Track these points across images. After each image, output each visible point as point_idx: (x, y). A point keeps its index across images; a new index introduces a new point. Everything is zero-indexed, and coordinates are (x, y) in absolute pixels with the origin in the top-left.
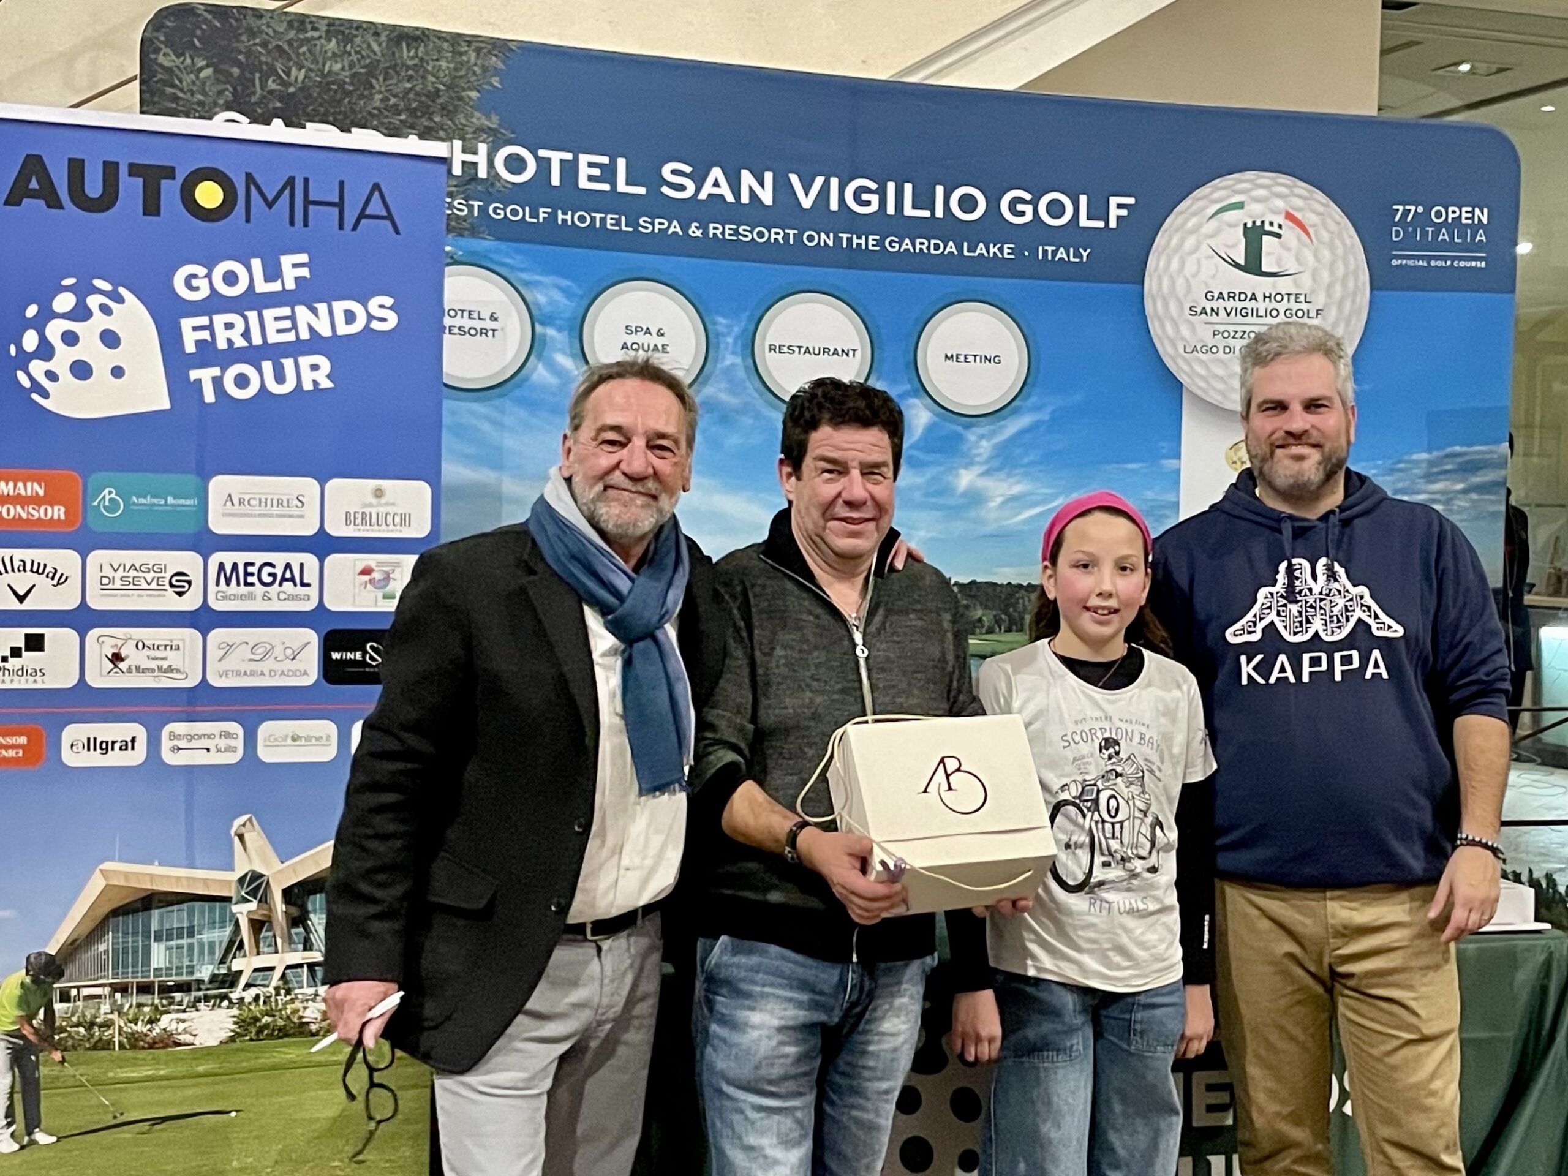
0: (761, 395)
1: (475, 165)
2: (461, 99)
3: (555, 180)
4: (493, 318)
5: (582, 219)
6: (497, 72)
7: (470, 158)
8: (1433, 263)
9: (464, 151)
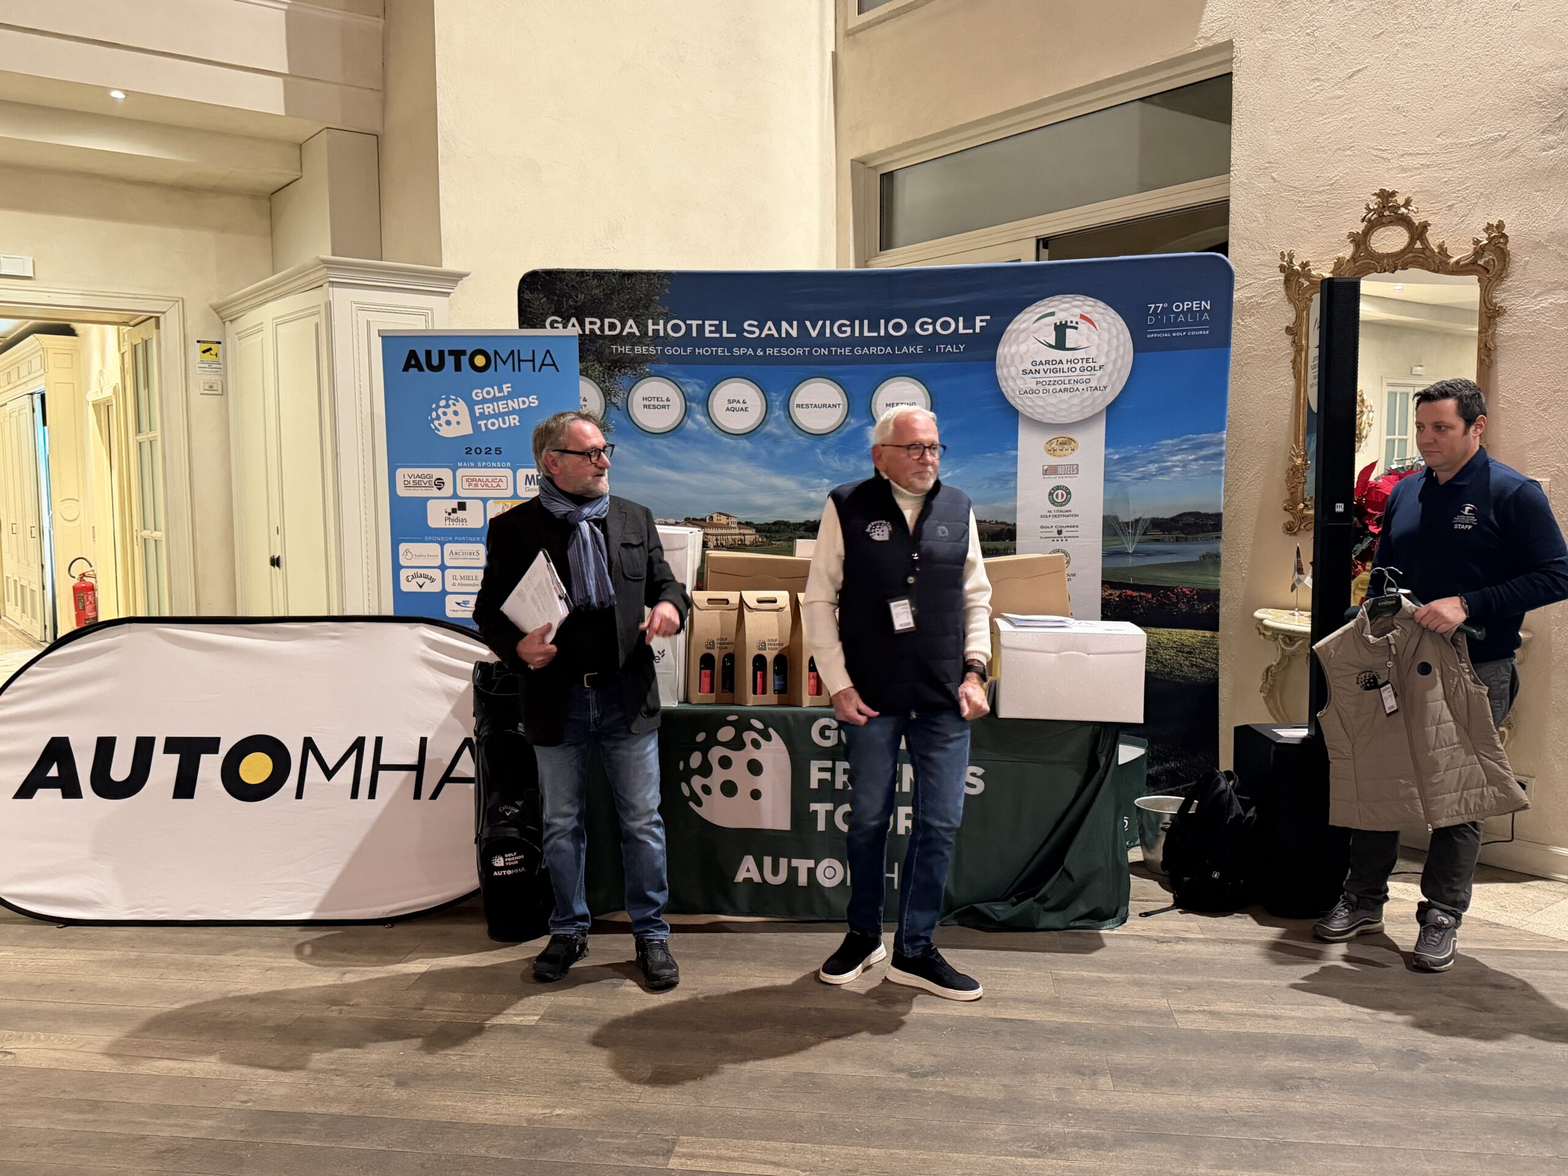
0: (793, 429)
1: (658, 330)
2: (651, 300)
3: (694, 334)
4: (668, 400)
5: (707, 351)
6: (667, 286)
7: (656, 327)
8: (1174, 334)
9: (653, 325)
